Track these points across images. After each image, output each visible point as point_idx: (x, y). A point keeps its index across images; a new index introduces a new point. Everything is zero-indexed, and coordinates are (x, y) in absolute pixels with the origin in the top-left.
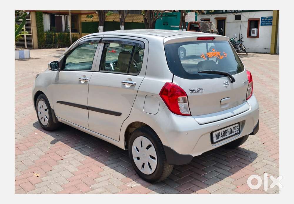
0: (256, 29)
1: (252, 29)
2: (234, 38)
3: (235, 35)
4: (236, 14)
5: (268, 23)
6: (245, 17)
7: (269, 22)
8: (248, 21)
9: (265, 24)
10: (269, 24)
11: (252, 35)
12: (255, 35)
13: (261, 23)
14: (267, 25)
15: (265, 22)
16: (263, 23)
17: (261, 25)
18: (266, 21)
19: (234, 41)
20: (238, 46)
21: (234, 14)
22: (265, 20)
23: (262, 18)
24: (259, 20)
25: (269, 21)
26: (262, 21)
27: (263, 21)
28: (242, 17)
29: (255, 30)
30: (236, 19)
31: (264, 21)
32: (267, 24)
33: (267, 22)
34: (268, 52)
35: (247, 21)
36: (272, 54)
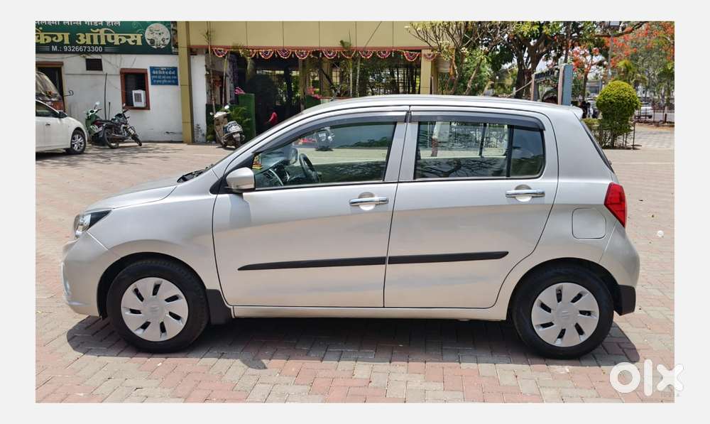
0: (142, 92)
1: (134, 92)
2: (95, 111)
3: (98, 103)
4: (88, 57)
5: (167, 80)
6: (112, 65)
7: (170, 77)
8: (121, 73)
9: (160, 81)
10: (169, 81)
11: (136, 104)
12: (142, 104)
13: (152, 81)
14: (165, 84)
15: (160, 77)
16: (154, 79)
17: (153, 84)
18: (162, 75)
19: (97, 117)
20: (122, 128)
21: (84, 57)
22: (160, 72)
23: (152, 69)
24: (147, 73)
25: (169, 75)
26: (152, 74)
27: (155, 75)
28: (104, 64)
29: (140, 94)
30: (87, 69)
31: (158, 75)
32: (165, 81)
33: (164, 77)
34: (174, 140)
35: (118, 73)
36: (189, 144)
